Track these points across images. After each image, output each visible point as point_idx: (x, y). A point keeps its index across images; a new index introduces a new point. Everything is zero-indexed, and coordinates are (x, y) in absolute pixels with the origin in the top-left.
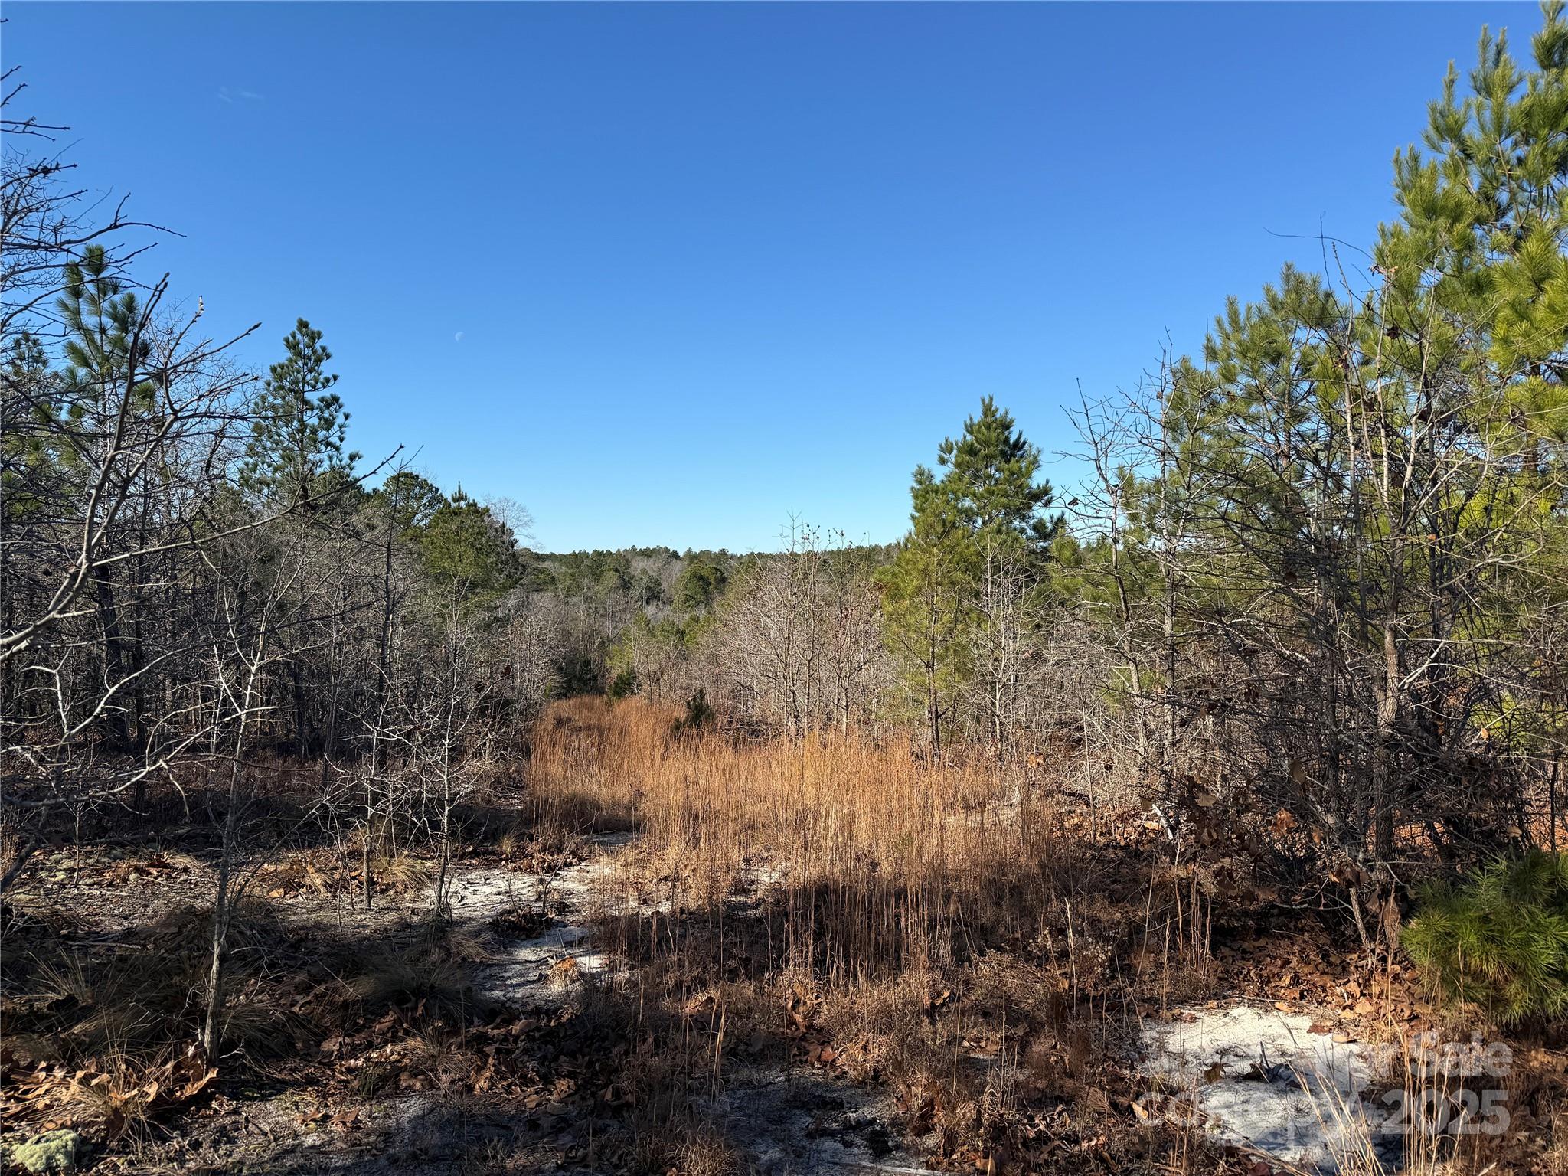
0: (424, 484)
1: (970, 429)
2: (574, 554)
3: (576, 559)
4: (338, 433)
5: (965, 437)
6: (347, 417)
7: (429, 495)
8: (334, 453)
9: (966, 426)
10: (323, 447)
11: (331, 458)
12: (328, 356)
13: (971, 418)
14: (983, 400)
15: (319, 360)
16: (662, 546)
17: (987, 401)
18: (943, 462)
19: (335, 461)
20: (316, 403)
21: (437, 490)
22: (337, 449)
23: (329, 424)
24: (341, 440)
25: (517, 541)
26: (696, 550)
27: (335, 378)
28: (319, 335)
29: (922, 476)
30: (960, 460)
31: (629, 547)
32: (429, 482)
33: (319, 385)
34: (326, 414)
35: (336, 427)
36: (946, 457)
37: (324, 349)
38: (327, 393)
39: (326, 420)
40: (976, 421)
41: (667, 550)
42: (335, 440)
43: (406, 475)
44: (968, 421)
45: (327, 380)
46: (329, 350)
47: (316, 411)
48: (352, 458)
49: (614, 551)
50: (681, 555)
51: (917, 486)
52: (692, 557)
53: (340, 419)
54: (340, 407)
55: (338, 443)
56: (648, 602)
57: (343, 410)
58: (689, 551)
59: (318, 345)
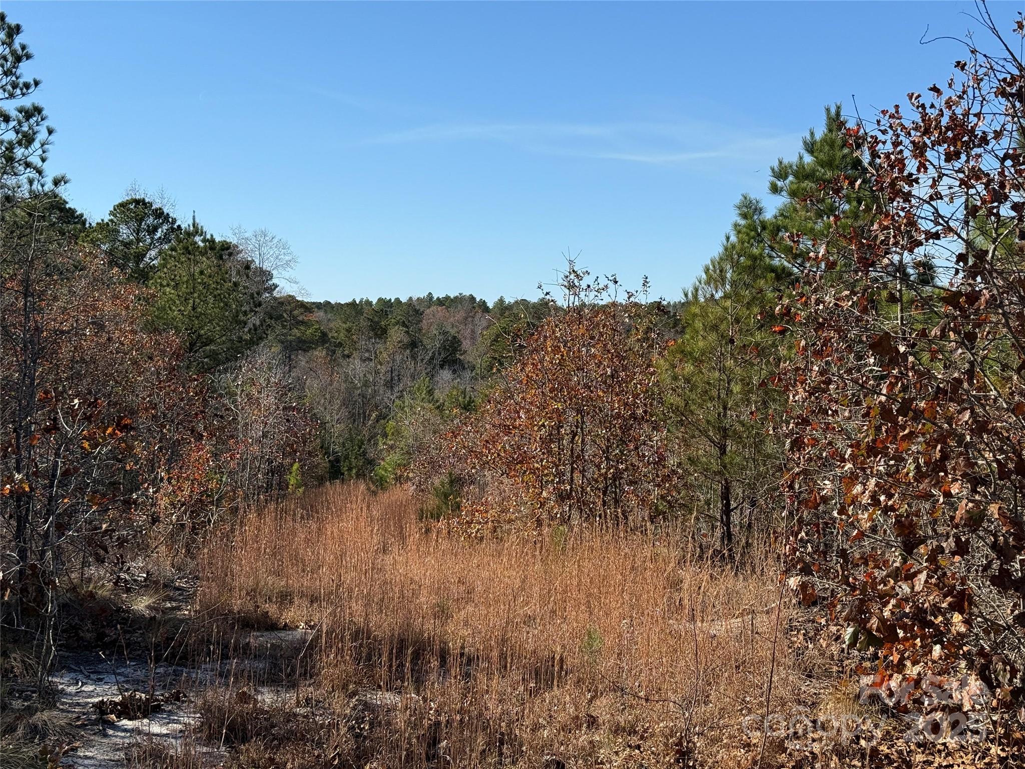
0: (159, 214)
1: (811, 147)
2: (353, 304)
3: (355, 308)
4: (40, 152)
5: (801, 158)
6: (50, 132)
7: (165, 227)
8: (33, 175)
9: (805, 143)
10: (21, 168)
11: (31, 182)
12: (28, 57)
13: (812, 134)
14: (828, 110)
15: (18, 59)
16: (467, 293)
17: (833, 111)
18: (775, 189)
19: (36, 186)
20: (13, 113)
21: (174, 221)
22: (40, 172)
23: (28, 140)
24: (43, 160)
25: (276, 286)
26: (509, 300)
27: (37, 83)
28: (18, 29)
29: (749, 209)
30: (795, 187)
31: (423, 294)
32: (166, 211)
33: (18, 91)
34: (25, 128)
35: (36, 144)
36: (780, 184)
37: (23, 48)
38: (27, 102)
39: (25, 135)
40: (818, 136)
41: (472, 298)
42: (35, 160)
43: (137, 202)
44: (808, 137)
45: (27, 86)
46: (30, 50)
47: (13, 124)
48: (56, 182)
49: (404, 300)
50: (490, 305)
51: (743, 222)
52: (503, 308)
53: (42, 135)
54: (42, 119)
55: (39, 163)
56: (442, 367)
57: (46, 123)
58: (501, 301)
59: (18, 40)
